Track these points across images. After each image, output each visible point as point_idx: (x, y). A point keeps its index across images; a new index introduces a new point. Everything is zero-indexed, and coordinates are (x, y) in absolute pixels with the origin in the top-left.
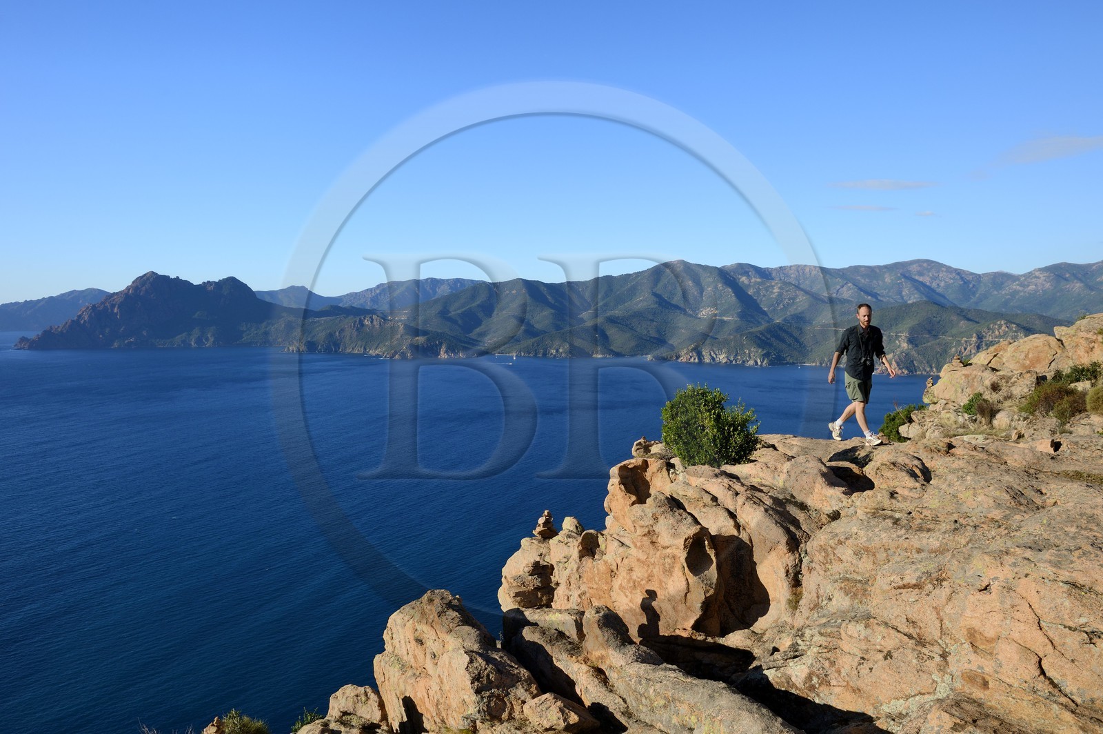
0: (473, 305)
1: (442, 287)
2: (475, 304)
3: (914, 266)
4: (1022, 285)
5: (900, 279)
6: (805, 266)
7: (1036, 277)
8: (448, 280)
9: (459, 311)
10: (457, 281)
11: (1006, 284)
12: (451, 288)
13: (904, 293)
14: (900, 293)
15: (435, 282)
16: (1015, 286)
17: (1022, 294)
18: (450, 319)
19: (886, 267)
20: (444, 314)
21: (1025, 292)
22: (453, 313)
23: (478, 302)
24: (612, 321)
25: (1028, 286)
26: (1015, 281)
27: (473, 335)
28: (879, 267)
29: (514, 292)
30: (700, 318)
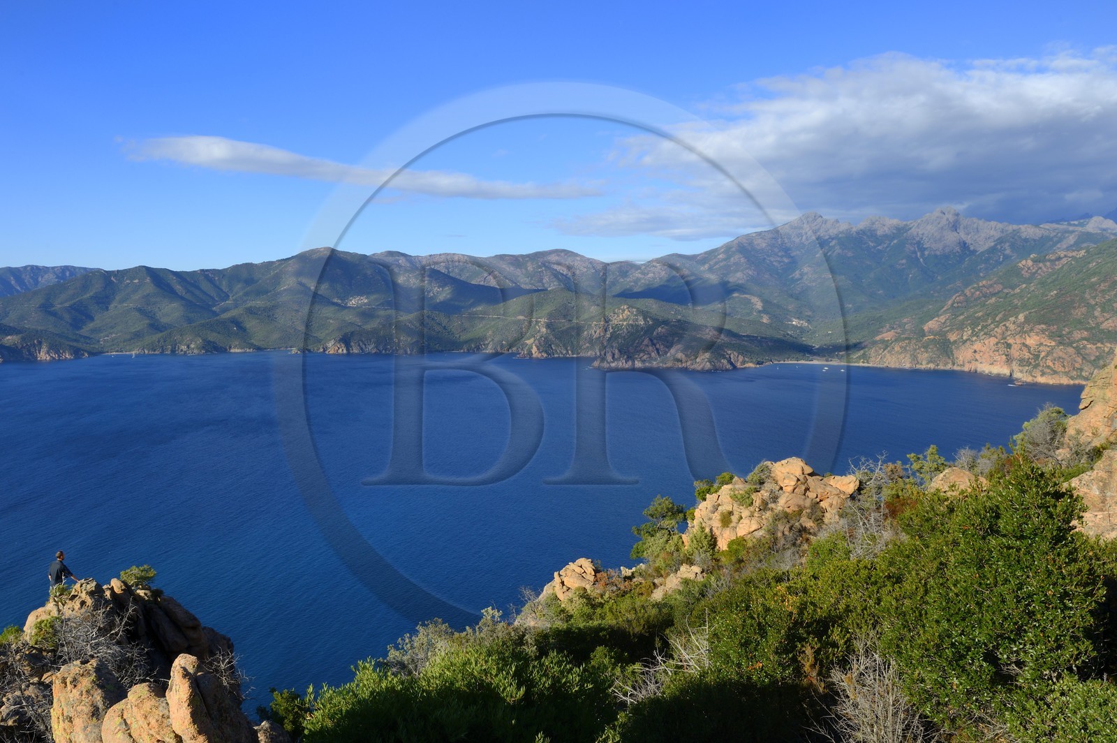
0: (85, 297)
1: (46, 276)
2: (87, 295)
3: (553, 255)
4: (643, 273)
5: (540, 267)
6: (454, 254)
7: (653, 266)
8: (53, 268)
9: (67, 305)
10: (65, 268)
11: (630, 272)
12: (58, 277)
13: (544, 281)
14: (541, 280)
15: (36, 271)
16: (637, 274)
17: (643, 281)
18: (54, 314)
19: (528, 256)
20: (46, 308)
21: (645, 280)
22: (59, 306)
23: (91, 294)
24: (251, 311)
25: (648, 274)
26: (637, 269)
27: (85, 331)
28: (522, 256)
29: (136, 281)
30: (349, 307)
